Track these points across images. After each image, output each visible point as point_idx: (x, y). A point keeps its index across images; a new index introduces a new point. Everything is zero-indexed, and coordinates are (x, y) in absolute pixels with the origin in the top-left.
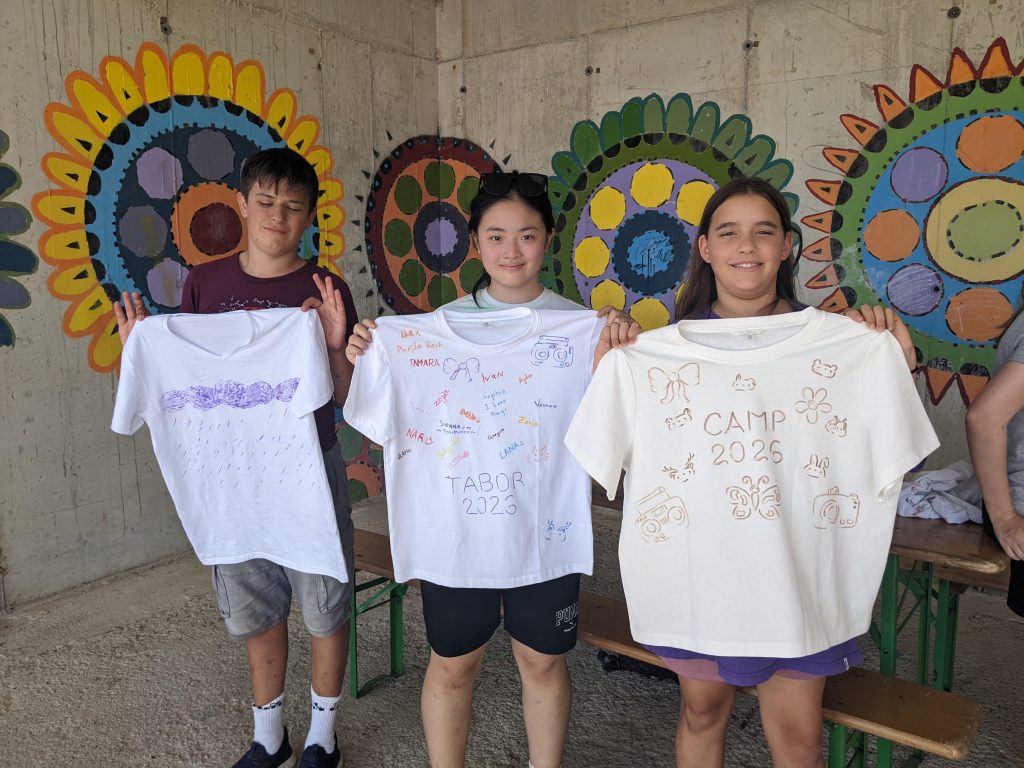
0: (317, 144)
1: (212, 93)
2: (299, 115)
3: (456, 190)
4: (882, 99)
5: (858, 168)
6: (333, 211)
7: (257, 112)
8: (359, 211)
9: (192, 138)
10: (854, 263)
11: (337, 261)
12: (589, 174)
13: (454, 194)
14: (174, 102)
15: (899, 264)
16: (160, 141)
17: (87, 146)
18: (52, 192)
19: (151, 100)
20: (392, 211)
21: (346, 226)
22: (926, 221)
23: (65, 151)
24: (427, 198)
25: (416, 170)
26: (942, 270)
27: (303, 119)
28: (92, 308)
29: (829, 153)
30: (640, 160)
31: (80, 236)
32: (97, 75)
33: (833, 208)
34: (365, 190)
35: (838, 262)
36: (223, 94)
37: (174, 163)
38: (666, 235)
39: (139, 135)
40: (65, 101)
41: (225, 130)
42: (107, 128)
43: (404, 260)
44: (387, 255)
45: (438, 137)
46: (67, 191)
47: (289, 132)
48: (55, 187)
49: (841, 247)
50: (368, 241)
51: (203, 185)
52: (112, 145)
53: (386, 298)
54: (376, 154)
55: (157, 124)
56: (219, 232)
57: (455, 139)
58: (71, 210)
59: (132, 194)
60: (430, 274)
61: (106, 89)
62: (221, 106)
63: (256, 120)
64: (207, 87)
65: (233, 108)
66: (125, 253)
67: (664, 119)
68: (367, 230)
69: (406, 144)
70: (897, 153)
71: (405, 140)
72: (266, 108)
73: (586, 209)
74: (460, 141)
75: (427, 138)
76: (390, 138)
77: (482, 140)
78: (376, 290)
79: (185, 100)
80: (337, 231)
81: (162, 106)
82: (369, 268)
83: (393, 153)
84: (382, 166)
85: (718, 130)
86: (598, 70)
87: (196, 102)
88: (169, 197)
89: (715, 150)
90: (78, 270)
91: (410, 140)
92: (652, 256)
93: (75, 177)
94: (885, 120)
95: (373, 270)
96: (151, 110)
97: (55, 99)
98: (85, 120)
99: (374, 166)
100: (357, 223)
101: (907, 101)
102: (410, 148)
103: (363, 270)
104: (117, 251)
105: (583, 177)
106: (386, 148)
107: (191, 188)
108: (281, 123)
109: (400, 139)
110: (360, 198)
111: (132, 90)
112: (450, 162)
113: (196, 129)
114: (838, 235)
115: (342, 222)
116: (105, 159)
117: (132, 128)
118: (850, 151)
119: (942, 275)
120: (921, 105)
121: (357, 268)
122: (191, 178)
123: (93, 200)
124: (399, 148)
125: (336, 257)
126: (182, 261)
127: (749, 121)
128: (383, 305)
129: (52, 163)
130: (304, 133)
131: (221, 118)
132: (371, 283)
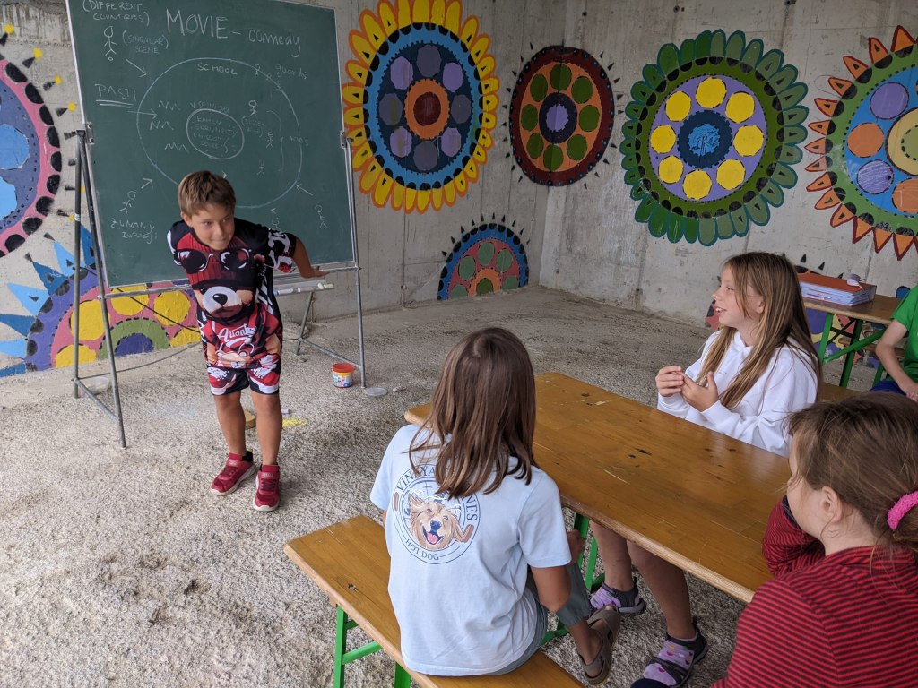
0: (488, 53)
1: (433, 21)
2: (479, 33)
3: (571, 86)
4: (873, 47)
5: (850, 93)
6: (492, 99)
7: (455, 32)
8: (507, 99)
9: (420, 51)
10: (839, 157)
11: (491, 133)
12: (668, 81)
13: (570, 88)
14: (412, 28)
15: (867, 159)
16: (404, 53)
17: (367, 56)
18: (349, 84)
19: (400, 27)
20: (527, 99)
21: (499, 109)
22: (889, 132)
23: (357, 59)
24: (551, 90)
25: (545, 71)
26: (894, 165)
27: (481, 36)
28: (363, 155)
29: (833, 81)
30: (705, 75)
31: (360, 111)
32: (375, 12)
33: (830, 119)
34: (513, 83)
35: (828, 155)
36: (438, 21)
37: (410, 66)
38: (716, 128)
39: (394, 49)
40: (359, 29)
41: (437, 45)
42: (378, 45)
43: (531, 133)
44: (521, 129)
45: (562, 46)
46: (356, 84)
47: (472, 46)
48: (351, 81)
49: (832, 146)
50: (510, 120)
51: (423, 81)
52: (379, 55)
53: (517, 159)
54: (522, 59)
55: (405, 41)
56: (428, 111)
57: (575, 49)
58: (357, 95)
59: (387, 87)
60: (546, 143)
61: (378, 20)
62: (437, 29)
63: (455, 37)
64: (431, 17)
65: (443, 31)
66: (381, 123)
67: (725, 48)
68: (511, 112)
69: (541, 52)
70: (877, 85)
71: (541, 49)
72: (461, 30)
73: (663, 105)
74: (578, 51)
75: (555, 47)
76: (532, 48)
77: (594, 51)
78: (512, 154)
79: (418, 26)
80: (493, 113)
81: (406, 30)
82: (509, 138)
83: (533, 58)
84: (525, 68)
85: (761, 58)
86: (683, 9)
87: (424, 28)
88: (405, 88)
89: (757, 72)
90: (358, 131)
91: (545, 49)
92: (705, 142)
93: (360, 75)
94: (873, 61)
95: (512, 139)
96: (400, 33)
97: (354, 28)
98: (367, 39)
99: (519, 68)
100: (505, 107)
101: (889, 50)
102: (544, 54)
103: (506, 139)
104: (377, 121)
105: (664, 84)
106: (529, 55)
107: (417, 82)
108: (468, 40)
109: (538, 48)
110: (509, 90)
111: (392, 20)
112: (569, 65)
113: (422, 45)
114: (831, 137)
115: (497, 106)
116: (375, 65)
117: (390, 44)
118: (847, 81)
119: (894, 168)
120: (897, 53)
121: (502, 137)
122: (418, 76)
123: (368, 89)
124: (537, 55)
125: (491, 129)
126: (408, 128)
127: (782, 55)
128: (515, 164)
129: (351, 66)
130: (481, 45)
131: (436, 37)
132: (509, 148)
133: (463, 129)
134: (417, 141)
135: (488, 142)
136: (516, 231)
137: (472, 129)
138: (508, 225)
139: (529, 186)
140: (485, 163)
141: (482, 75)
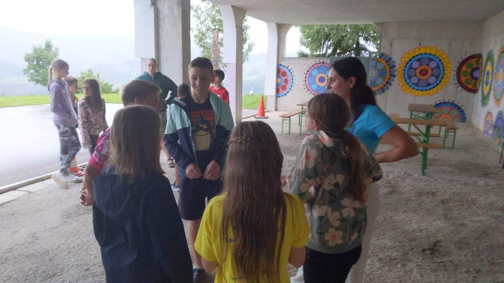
0: (447, 58)
2: (443, 54)
6: (449, 69)
8: (456, 69)
11: (448, 78)
16: (417, 60)
17: (405, 62)
19: (416, 55)
20: (464, 68)
21: (452, 72)
23: (403, 63)
24: (475, 66)
25: (473, 61)
31: (403, 73)
34: (458, 65)
36: (428, 52)
37: (418, 63)
39: (413, 60)
40: (403, 57)
41: (428, 58)
42: (409, 59)
43: (466, 78)
44: (462, 77)
46: (402, 67)
47: (441, 57)
48: (400, 67)
50: (457, 74)
51: (423, 66)
52: (409, 61)
53: (460, 85)
54: (462, 59)
55: (417, 58)
58: (402, 70)
59: (411, 67)
60: (473, 81)
61: (409, 54)
62: (428, 54)
63: (434, 55)
64: (426, 52)
65: (430, 54)
66: (409, 76)
68: (457, 72)
72: (436, 53)
75: (477, 54)
76: (466, 56)
78: (457, 83)
79: (421, 54)
80: (449, 73)
81: (418, 55)
82: (456, 79)
83: (466, 58)
84: (463, 61)
87: (423, 54)
88: (417, 68)
98: (406, 58)
99: (461, 61)
100: (455, 71)
104: (407, 75)
106: (464, 57)
108: (439, 55)
109: (469, 55)
110: (456, 67)
111: (413, 54)
113: (423, 58)
116: (408, 63)
121: (453, 79)
122: (421, 65)
123: (405, 68)
124: (468, 57)
126: (417, 77)
129: (401, 64)
130: (444, 56)
131: (428, 56)
132: (456, 81)
133: (437, 77)
134: (419, 80)
135: (447, 80)
136: (459, 105)
137: (440, 77)
138: (456, 103)
139: (465, 93)
140: (445, 85)
141: (444, 63)
